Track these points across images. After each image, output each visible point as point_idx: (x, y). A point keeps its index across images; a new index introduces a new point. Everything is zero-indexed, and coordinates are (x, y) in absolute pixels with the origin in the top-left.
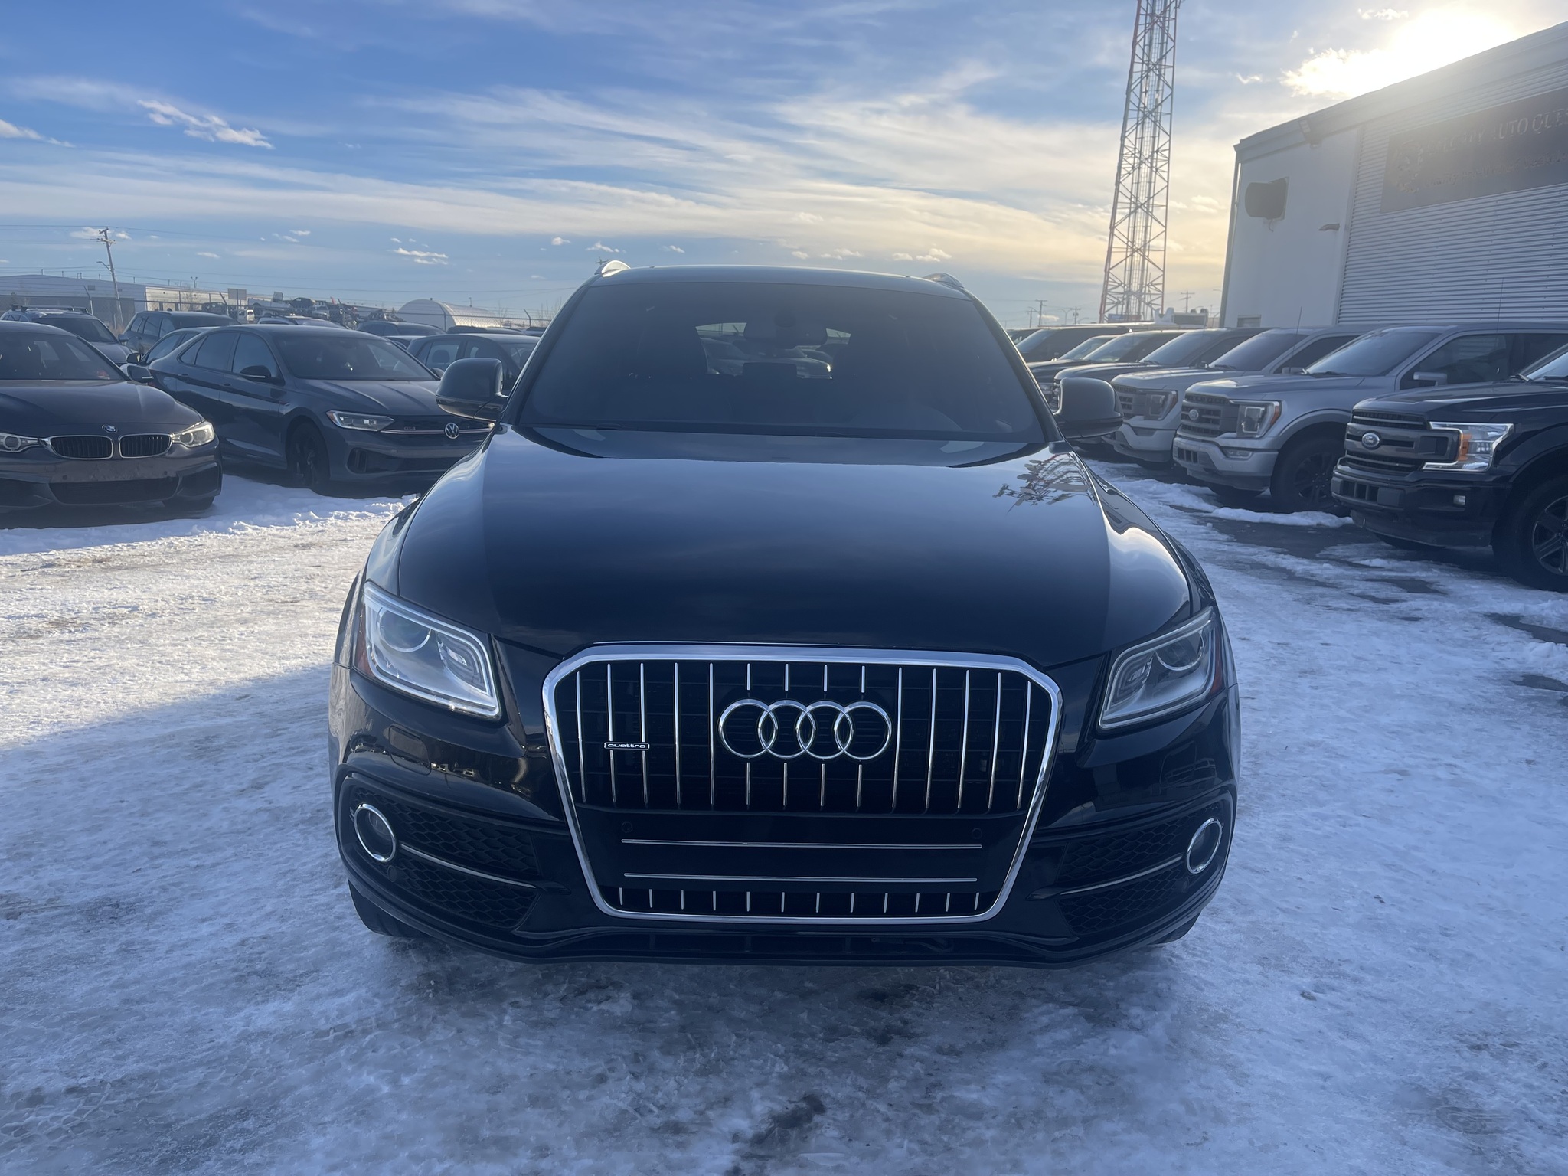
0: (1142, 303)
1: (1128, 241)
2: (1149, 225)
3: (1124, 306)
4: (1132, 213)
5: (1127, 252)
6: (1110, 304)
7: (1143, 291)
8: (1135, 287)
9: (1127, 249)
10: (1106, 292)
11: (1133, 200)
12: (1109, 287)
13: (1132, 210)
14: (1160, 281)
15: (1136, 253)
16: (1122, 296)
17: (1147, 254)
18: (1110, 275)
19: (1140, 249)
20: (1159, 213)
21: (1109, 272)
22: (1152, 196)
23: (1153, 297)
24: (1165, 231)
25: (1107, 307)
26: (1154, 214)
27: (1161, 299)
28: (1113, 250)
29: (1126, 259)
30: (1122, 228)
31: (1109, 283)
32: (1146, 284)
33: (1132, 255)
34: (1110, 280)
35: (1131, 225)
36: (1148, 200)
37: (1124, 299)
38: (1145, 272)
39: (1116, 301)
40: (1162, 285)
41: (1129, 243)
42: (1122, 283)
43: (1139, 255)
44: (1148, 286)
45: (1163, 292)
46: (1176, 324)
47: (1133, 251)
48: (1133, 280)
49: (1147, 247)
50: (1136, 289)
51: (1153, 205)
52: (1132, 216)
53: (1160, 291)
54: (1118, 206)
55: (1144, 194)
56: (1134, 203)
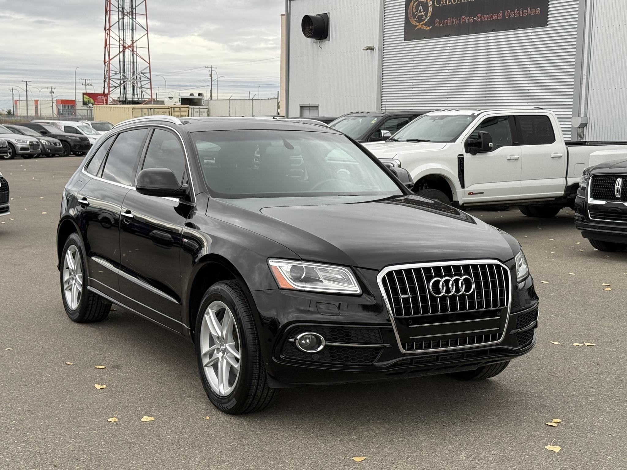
0: (136, 88)
1: (119, 40)
2: (134, 28)
5: (120, 48)
7: (135, 78)
8: (129, 74)
9: (119, 45)
11: (120, 9)
12: (111, 75)
13: (120, 17)
16: (120, 81)
17: (135, 49)
18: (111, 65)
20: (141, 20)
21: (109, 63)
22: (134, 7)
23: (143, 83)
24: (147, 34)
26: (137, 20)
27: (150, 83)
28: (111, 46)
29: (119, 54)
31: (111, 72)
32: (137, 73)
35: (120, 28)
36: (132, 12)
37: (121, 84)
38: (135, 63)
39: (116, 85)
40: (149, 74)
41: (121, 42)
42: (120, 72)
43: (129, 51)
44: (139, 75)
45: (150, 79)
46: (182, 104)
47: (125, 48)
48: (127, 70)
49: (135, 45)
50: (130, 77)
51: (136, 13)
52: (121, 21)
53: (149, 79)
54: (111, 14)
55: (128, 5)
56: (121, 11)
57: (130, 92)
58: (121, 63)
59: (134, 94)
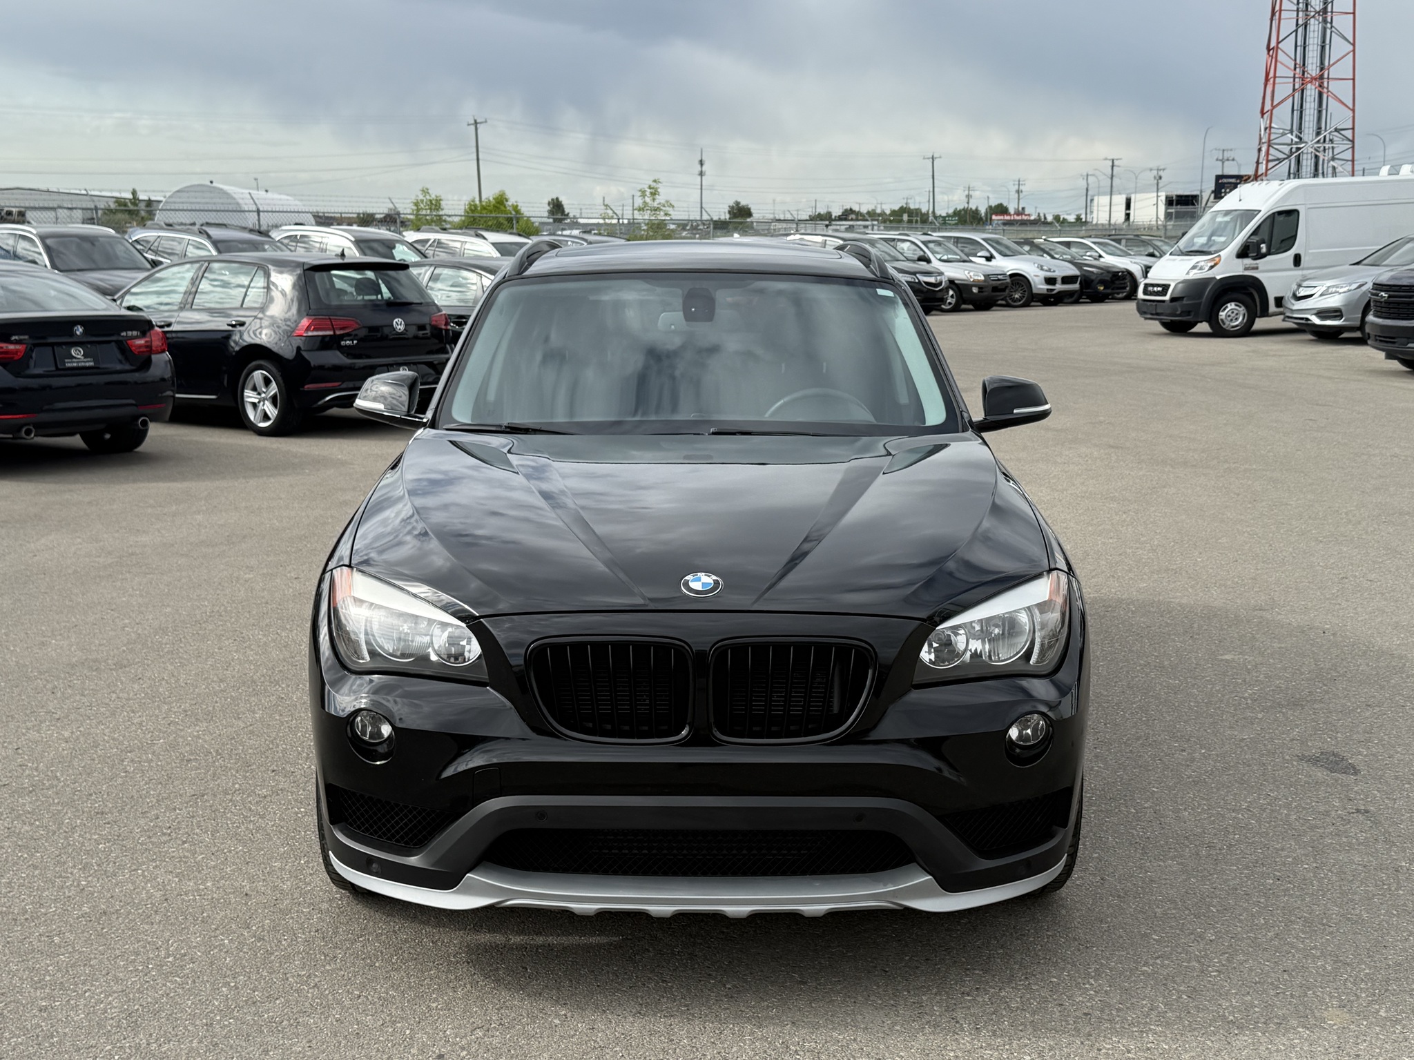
1: (1295, 68)
2: (1328, 41)
4: (1301, 25)
5: (1294, 83)
8: (1309, 134)
9: (1294, 78)
11: (1301, 5)
12: (1273, 137)
13: (1301, 21)
14: (1348, 124)
16: (1290, 147)
17: (1325, 84)
19: (1315, 78)
24: (1354, 51)
25: (1271, 165)
26: (1334, 24)
28: (1278, 80)
29: (1293, 94)
30: (1288, 46)
31: (1273, 130)
32: (1325, 131)
33: (1302, 89)
35: (1299, 43)
37: (1291, 153)
38: (1324, 111)
39: (1282, 156)
40: (1350, 131)
41: (1298, 70)
42: (1291, 131)
43: (1313, 87)
44: (1330, 133)
45: (1353, 141)
47: (1304, 81)
49: (1326, 74)
53: (1349, 140)
59: (1316, 173)
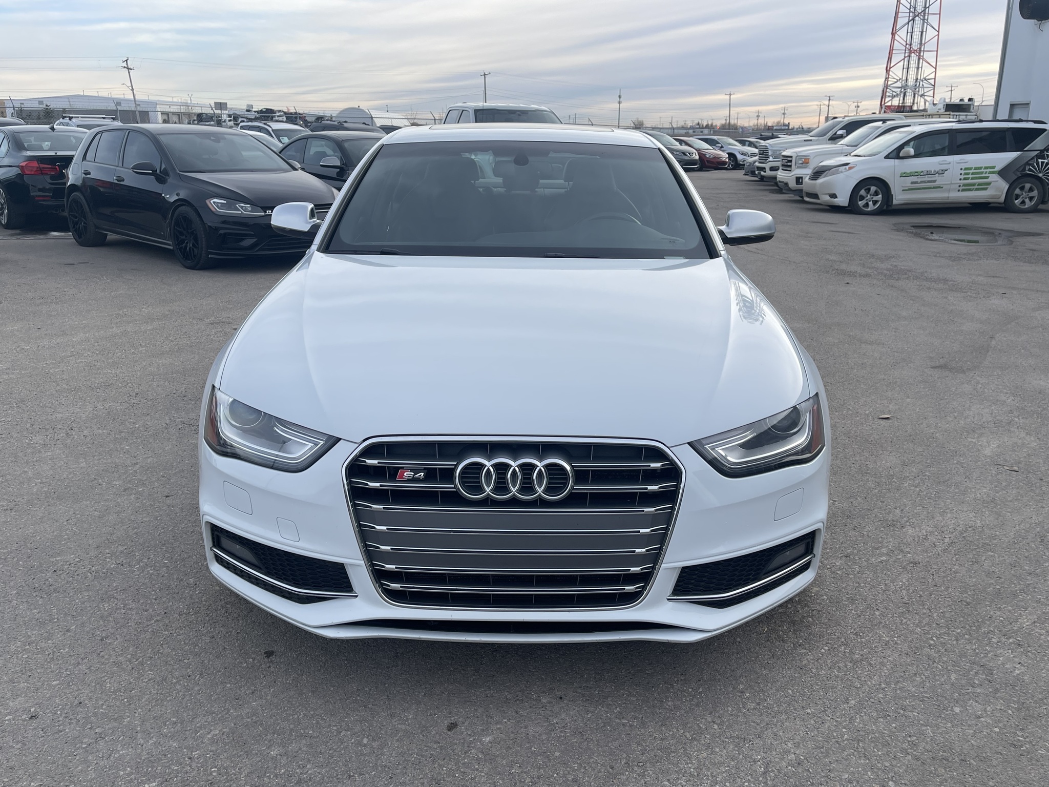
0: (917, 95)
1: (906, 45)
2: (925, 30)
3: (902, 98)
4: (911, 20)
5: (905, 53)
6: (889, 96)
7: (918, 85)
8: (911, 82)
9: (905, 50)
10: (886, 86)
11: (911, 10)
12: (889, 83)
13: (911, 18)
14: (932, 76)
15: (913, 54)
16: (900, 89)
17: (922, 54)
18: (891, 73)
19: (916, 51)
20: (934, 20)
21: (889, 70)
22: (927, 6)
23: (926, 90)
24: (938, 35)
25: (887, 99)
26: (929, 21)
27: (933, 91)
28: (894, 52)
29: (904, 59)
30: (902, 34)
31: (889, 79)
32: (920, 79)
33: (909, 56)
34: (890, 77)
35: (909, 31)
36: (925, 10)
37: (901, 92)
38: (920, 69)
39: (894, 94)
40: (934, 80)
41: (907, 46)
42: (900, 79)
43: (915, 55)
44: (922, 81)
45: (934, 86)
46: (946, 111)
47: (910, 52)
48: (910, 77)
49: (922, 49)
50: (912, 84)
51: (928, 13)
52: (911, 23)
53: (932, 85)
54: (899, 16)
55: (921, 4)
56: (912, 12)
57: (910, 101)
58: (904, 69)
59: (913, 103)
